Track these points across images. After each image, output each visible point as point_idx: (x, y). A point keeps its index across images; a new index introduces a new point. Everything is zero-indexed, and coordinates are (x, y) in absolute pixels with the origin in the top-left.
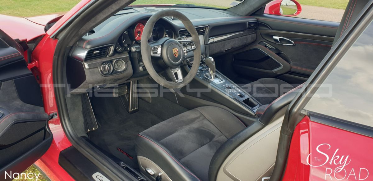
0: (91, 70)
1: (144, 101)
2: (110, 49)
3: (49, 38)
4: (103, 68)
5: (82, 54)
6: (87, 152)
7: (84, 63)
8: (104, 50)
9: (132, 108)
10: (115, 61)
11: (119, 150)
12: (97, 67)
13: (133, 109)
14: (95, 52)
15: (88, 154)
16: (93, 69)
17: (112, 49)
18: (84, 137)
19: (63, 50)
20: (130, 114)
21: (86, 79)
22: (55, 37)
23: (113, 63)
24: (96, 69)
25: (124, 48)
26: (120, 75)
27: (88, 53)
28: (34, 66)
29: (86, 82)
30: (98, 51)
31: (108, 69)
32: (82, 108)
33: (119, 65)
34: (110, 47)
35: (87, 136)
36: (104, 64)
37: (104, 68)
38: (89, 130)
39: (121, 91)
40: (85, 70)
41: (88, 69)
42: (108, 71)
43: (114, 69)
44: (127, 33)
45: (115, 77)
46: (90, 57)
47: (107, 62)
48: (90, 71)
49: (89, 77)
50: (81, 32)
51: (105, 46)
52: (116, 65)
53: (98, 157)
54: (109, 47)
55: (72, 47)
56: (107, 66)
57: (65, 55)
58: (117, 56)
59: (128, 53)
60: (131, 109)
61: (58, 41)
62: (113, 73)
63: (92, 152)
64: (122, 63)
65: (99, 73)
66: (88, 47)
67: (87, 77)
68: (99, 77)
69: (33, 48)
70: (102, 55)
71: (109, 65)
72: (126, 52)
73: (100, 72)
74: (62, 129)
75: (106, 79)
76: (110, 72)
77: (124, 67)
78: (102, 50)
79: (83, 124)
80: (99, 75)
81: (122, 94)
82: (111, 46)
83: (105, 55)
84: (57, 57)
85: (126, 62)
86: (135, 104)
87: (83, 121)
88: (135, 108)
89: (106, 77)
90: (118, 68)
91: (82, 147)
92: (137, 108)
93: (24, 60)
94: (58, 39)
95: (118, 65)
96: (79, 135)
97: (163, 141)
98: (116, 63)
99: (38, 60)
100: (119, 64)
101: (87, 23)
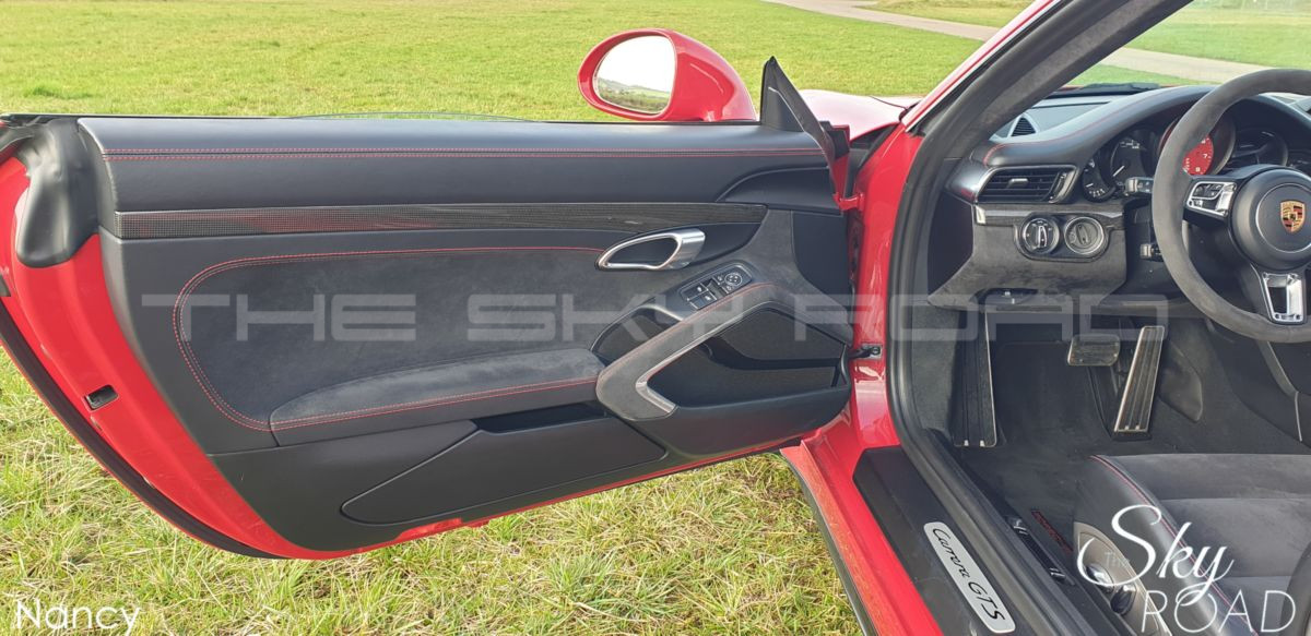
0: (990, 229)
1: (1174, 412)
2: (1064, 181)
3: (904, 132)
4: (1027, 232)
5: (975, 183)
6: (932, 466)
7: (977, 208)
8: (1044, 180)
9: (1127, 424)
10: (1073, 219)
11: (1036, 517)
12: (1012, 226)
13: (1127, 428)
14: (1013, 180)
15: (932, 471)
16: (997, 229)
17: (1070, 180)
18: (938, 433)
19: (930, 169)
20: (1115, 440)
21: (973, 255)
22: (916, 129)
23: (1066, 227)
24: (1008, 229)
25: (1114, 189)
26: (1077, 265)
27: (992, 179)
28: (851, 206)
29: (972, 264)
30: (1025, 180)
31: (1042, 237)
32: (953, 354)
33: (1082, 237)
34: (1065, 175)
35: (947, 435)
36: (1035, 222)
37: (1032, 232)
38: (966, 443)
39: (1097, 352)
40: (974, 226)
41: (983, 225)
42: (1042, 243)
43: (1061, 244)
44: (1137, 147)
45: (1063, 267)
46: (995, 192)
47: (1047, 217)
48: (987, 233)
49: (980, 249)
50: (987, 119)
51: (1048, 166)
52: (1073, 233)
53: (957, 487)
54: (1061, 175)
55: (958, 162)
56: (1041, 230)
57: (935, 185)
58: (1081, 207)
59: (1122, 207)
60: (1121, 426)
61: (924, 139)
62: (1058, 253)
63: (944, 471)
64: (1093, 230)
65: (1015, 243)
66: (997, 161)
67: (975, 248)
68: (1011, 256)
69: (862, 161)
70: (1034, 193)
71: (1049, 226)
72: (1118, 202)
73: (1018, 243)
74: (885, 392)
75: (1030, 266)
76: (1048, 247)
77: (1098, 244)
78: (1037, 179)
79: (946, 402)
80: (1013, 248)
81: (1098, 360)
82: (1068, 170)
83: (1045, 196)
84: (911, 187)
85: (1109, 233)
86: (1139, 412)
87: (949, 394)
88: (1137, 428)
89: (1030, 261)
90: (1079, 244)
91: (922, 453)
92: (1145, 430)
93: (828, 170)
94: (924, 135)
95: (1078, 236)
96: (925, 424)
97: (1173, 502)
98: (1075, 228)
99: (865, 192)
100: (1083, 232)
101: (1005, 93)
